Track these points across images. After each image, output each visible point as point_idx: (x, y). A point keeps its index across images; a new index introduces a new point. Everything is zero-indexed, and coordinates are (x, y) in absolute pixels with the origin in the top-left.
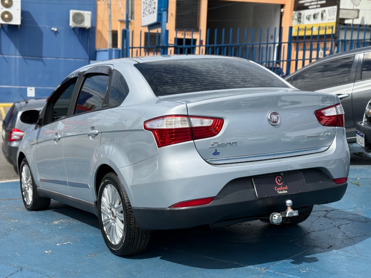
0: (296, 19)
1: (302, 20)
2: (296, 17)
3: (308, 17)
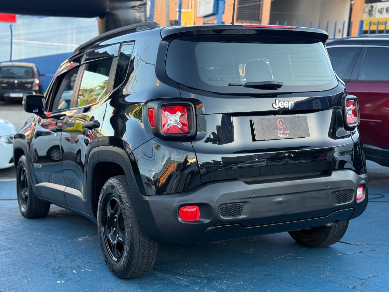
0: (366, 12)
1: (373, 14)
2: (367, 10)
3: (380, 10)
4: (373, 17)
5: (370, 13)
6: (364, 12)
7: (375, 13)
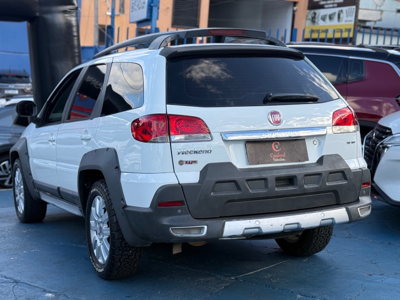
1: (316, 21)
2: (310, 17)
3: (323, 17)
4: (316, 24)
5: (313, 20)
6: (307, 19)
7: (318, 20)
